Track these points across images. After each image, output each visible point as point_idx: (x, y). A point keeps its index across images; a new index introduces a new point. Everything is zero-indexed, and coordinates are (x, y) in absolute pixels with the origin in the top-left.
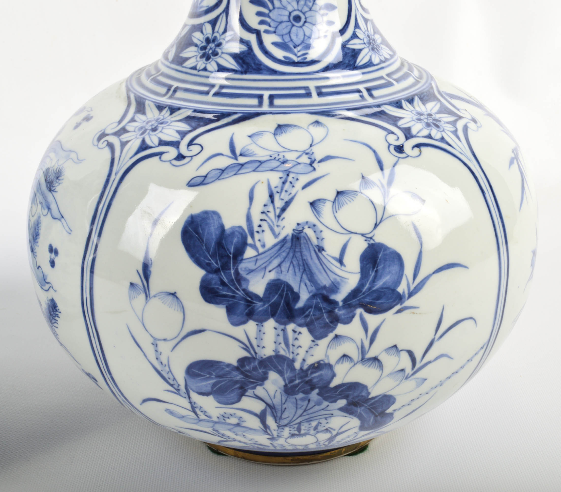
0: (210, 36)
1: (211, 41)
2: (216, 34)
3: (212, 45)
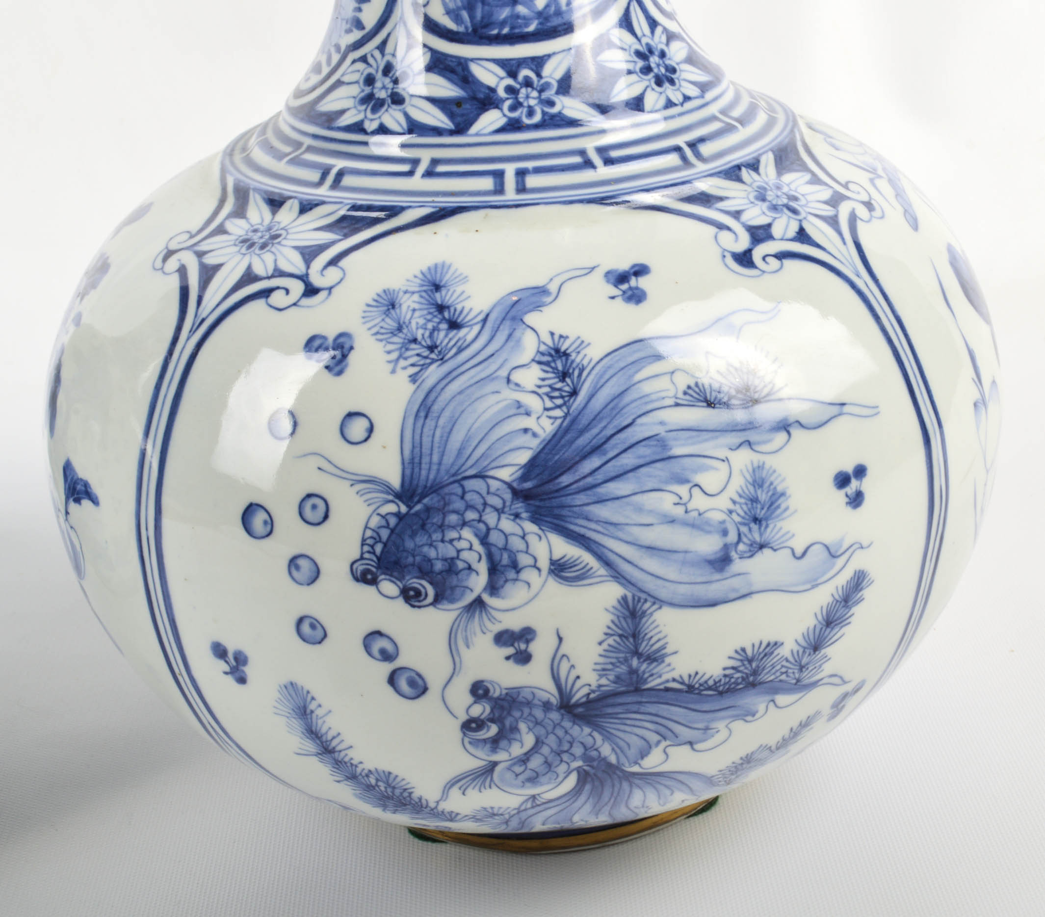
0: (638, 47)
1: (647, 53)
2: (644, 41)
3: (654, 60)
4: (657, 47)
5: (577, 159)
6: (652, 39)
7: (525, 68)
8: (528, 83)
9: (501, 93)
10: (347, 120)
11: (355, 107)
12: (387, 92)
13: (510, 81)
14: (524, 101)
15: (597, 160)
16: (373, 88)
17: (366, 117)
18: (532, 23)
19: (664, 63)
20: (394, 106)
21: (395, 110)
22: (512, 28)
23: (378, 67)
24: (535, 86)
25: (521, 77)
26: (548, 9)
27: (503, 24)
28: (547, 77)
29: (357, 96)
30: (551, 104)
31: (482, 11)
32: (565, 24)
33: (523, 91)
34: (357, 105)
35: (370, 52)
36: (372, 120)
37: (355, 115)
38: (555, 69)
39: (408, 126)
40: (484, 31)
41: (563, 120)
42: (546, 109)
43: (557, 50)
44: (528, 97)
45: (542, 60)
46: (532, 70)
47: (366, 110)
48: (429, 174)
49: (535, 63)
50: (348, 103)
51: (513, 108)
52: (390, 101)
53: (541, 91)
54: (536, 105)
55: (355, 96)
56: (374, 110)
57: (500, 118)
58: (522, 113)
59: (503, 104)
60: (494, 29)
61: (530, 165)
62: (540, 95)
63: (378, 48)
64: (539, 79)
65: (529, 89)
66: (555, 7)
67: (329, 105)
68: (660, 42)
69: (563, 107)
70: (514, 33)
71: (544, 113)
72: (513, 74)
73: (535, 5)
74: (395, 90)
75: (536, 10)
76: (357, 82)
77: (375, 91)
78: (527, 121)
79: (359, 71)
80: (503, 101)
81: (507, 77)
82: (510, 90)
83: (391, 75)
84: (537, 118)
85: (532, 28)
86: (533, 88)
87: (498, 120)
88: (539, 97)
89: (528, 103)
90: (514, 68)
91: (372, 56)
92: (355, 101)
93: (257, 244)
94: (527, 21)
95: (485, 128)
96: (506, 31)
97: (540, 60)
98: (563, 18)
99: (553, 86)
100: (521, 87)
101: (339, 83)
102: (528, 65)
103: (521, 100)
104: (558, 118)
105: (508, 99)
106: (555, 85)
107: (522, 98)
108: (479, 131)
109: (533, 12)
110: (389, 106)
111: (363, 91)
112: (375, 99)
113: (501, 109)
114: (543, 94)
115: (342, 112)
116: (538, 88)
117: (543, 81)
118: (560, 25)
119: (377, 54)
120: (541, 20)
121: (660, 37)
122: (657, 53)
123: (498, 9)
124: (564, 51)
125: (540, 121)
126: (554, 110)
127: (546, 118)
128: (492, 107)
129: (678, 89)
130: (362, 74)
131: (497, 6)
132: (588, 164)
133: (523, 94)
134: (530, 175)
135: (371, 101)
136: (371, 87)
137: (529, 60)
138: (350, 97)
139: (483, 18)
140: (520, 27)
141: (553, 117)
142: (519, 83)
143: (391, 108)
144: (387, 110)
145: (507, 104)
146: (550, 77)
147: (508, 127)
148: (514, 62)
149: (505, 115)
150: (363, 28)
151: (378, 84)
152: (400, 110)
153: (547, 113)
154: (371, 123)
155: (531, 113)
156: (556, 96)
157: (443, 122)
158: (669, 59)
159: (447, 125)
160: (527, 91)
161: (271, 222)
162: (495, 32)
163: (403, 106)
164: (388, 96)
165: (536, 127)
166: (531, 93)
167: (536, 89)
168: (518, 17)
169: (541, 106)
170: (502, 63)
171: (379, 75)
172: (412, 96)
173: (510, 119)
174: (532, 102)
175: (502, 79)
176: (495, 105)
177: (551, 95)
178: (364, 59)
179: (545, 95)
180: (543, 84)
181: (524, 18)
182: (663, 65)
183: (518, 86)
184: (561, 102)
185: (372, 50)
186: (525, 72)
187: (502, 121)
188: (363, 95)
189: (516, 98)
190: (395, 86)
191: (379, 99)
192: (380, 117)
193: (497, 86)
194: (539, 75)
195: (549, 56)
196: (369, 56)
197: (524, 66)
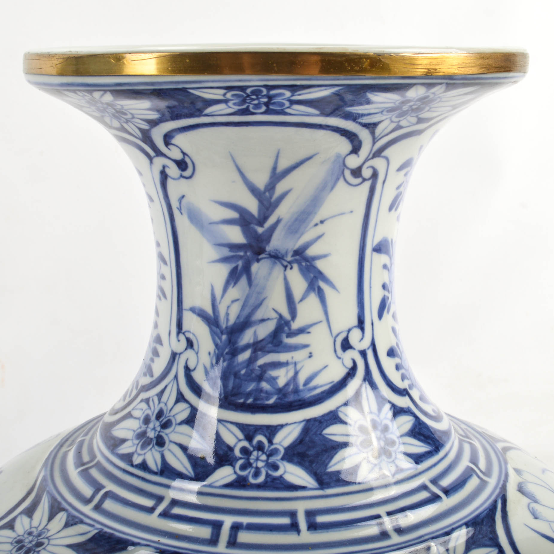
2: (370, 417)
3: (376, 435)
4: (381, 423)
5: (286, 521)
6: (378, 416)
7: (260, 434)
8: (260, 447)
9: (237, 452)
10: (125, 449)
11: (132, 440)
12: (155, 433)
13: (245, 444)
14: (254, 462)
15: (303, 524)
16: (147, 427)
17: (136, 451)
18: (272, 398)
19: (385, 437)
20: (156, 447)
21: (156, 450)
22: (255, 399)
23: (154, 411)
24: (265, 451)
25: (255, 441)
26: (287, 387)
27: (249, 395)
28: (277, 444)
29: (136, 431)
30: (276, 467)
31: (234, 383)
32: (300, 401)
33: (255, 453)
34: (134, 438)
35: (152, 397)
36: (139, 455)
37: (130, 447)
38: (285, 437)
39: (161, 468)
40: (233, 398)
41: (282, 484)
42: (270, 472)
43: (289, 422)
44: (257, 459)
45: (275, 429)
46: (266, 436)
47: (138, 444)
48: (165, 515)
49: (269, 431)
50: (129, 435)
51: (243, 468)
52: (155, 442)
53: (269, 456)
54: (263, 467)
55: (135, 430)
56: (143, 447)
57: (231, 475)
58: (250, 472)
59: (236, 463)
60: (241, 398)
61: (245, 520)
62: (268, 459)
63: (157, 395)
64: (269, 444)
65: (260, 453)
66: (294, 386)
67: (119, 432)
68: (386, 418)
69: (285, 472)
70: (257, 404)
71: (268, 475)
72: (249, 438)
73: (277, 383)
74: (161, 434)
75: (277, 387)
76: (139, 419)
77: (149, 430)
78: (252, 481)
79: (142, 410)
80: (237, 459)
81: (244, 440)
82: (244, 451)
83: (161, 420)
84: (261, 479)
85: (271, 401)
86: (263, 452)
87: (229, 476)
88: (267, 461)
89: (257, 464)
90: (251, 433)
91: (153, 400)
92: (134, 434)
93: (24, 548)
94: (269, 395)
95: (217, 481)
96: (250, 401)
97: (273, 429)
98: (299, 395)
99: (280, 452)
100: (254, 450)
101: (129, 415)
102: (263, 432)
103: (252, 461)
104: (279, 482)
105: (241, 458)
106: (282, 451)
107: (253, 459)
108: (212, 483)
109: (274, 388)
110: (153, 446)
111: (140, 427)
112: (146, 436)
113: (234, 467)
114: (270, 458)
115: (124, 441)
116: (268, 453)
117: (273, 447)
118: (295, 401)
119: (156, 399)
120: (280, 396)
121: (386, 414)
122: (380, 428)
123: (246, 382)
124: (295, 423)
125: (262, 482)
126: (277, 474)
127: (269, 479)
128: (227, 463)
129: (393, 462)
130: (143, 413)
131: (246, 380)
132: (294, 527)
133: (254, 456)
134: (242, 531)
135: (143, 438)
136: (146, 426)
137: (265, 428)
138: (132, 430)
139: (233, 388)
140: (262, 399)
141: (275, 479)
142: (252, 446)
143: (154, 448)
144: (151, 449)
145: (240, 462)
146: (280, 444)
147: (235, 484)
148: (252, 428)
149: (235, 473)
150: (152, 376)
151: (151, 425)
152: (159, 452)
153: (270, 475)
154: (138, 457)
155: (257, 474)
156: (281, 461)
157: (187, 469)
158: (392, 433)
159: (189, 472)
160: (258, 454)
161: (43, 529)
162: (242, 401)
163: (163, 449)
164: (155, 437)
165: (259, 487)
166: (261, 456)
167: (266, 453)
168: (261, 391)
169: (266, 469)
170: (242, 427)
171: (153, 418)
172: (171, 441)
173: (239, 477)
174: (260, 464)
175: (240, 440)
176: (230, 462)
177: (277, 460)
178: (147, 401)
179: (272, 460)
180: (273, 449)
181: (267, 392)
182: (384, 439)
183: (251, 449)
184: (285, 467)
185: (154, 396)
186: (260, 438)
187: (233, 477)
188: (139, 430)
189: (248, 459)
190: (162, 430)
191: (148, 438)
192: (145, 454)
193: (235, 446)
194: (270, 442)
195: (282, 426)
196: (151, 400)
197: (259, 432)
